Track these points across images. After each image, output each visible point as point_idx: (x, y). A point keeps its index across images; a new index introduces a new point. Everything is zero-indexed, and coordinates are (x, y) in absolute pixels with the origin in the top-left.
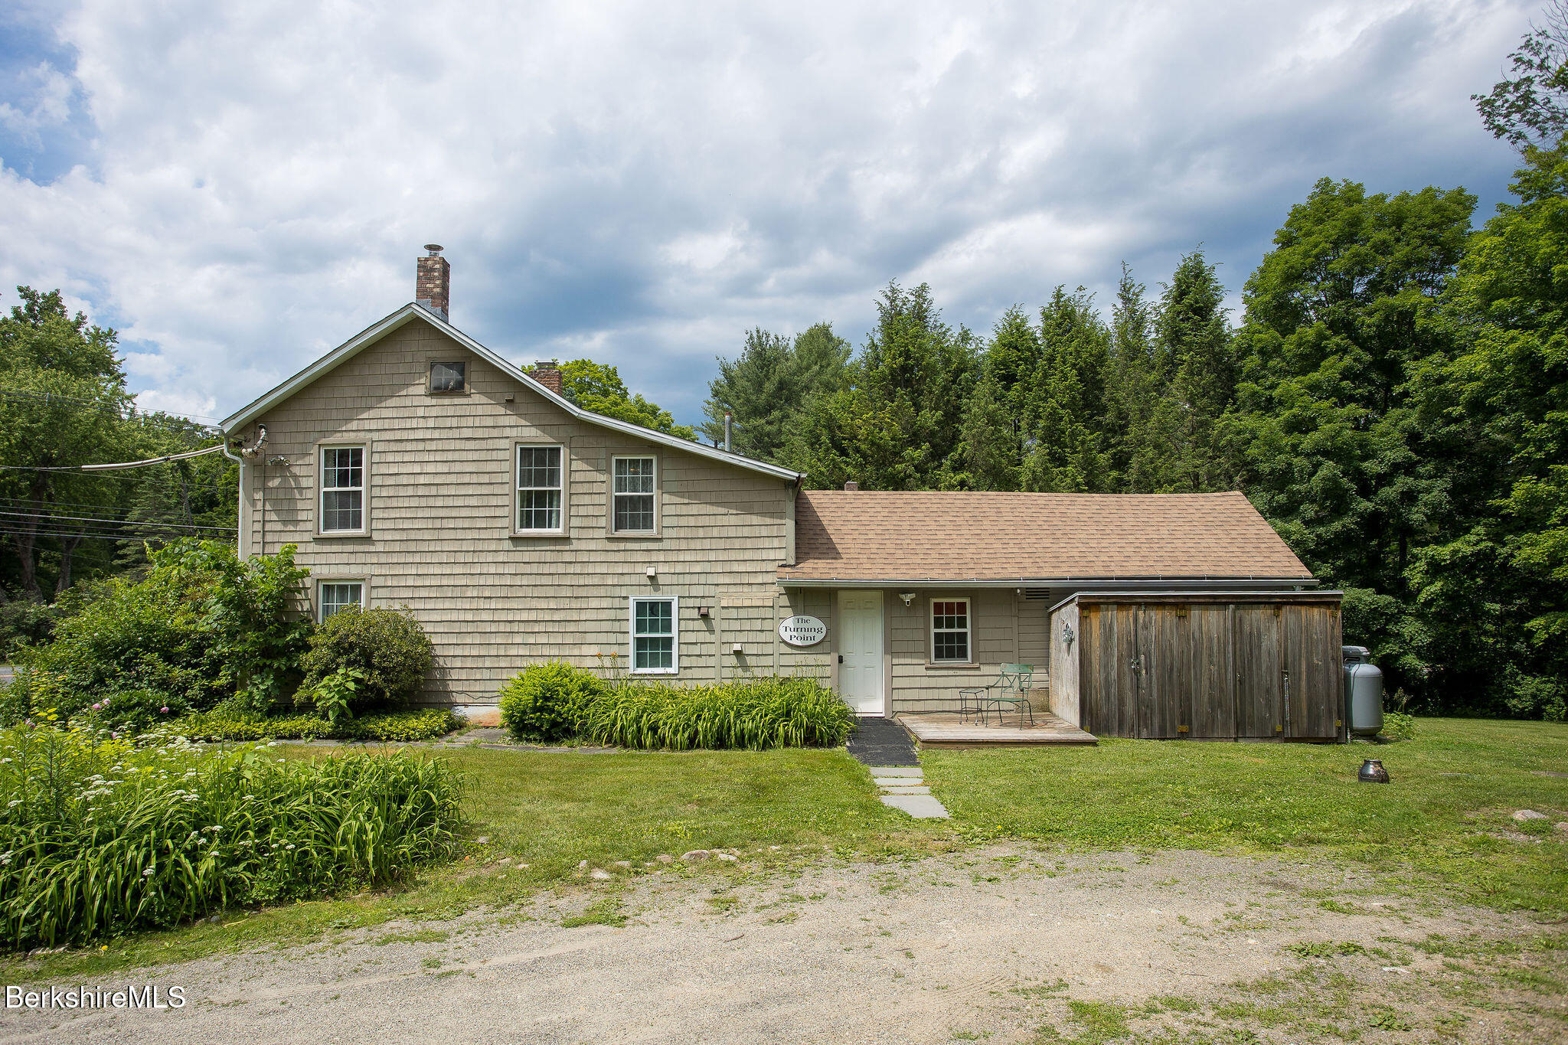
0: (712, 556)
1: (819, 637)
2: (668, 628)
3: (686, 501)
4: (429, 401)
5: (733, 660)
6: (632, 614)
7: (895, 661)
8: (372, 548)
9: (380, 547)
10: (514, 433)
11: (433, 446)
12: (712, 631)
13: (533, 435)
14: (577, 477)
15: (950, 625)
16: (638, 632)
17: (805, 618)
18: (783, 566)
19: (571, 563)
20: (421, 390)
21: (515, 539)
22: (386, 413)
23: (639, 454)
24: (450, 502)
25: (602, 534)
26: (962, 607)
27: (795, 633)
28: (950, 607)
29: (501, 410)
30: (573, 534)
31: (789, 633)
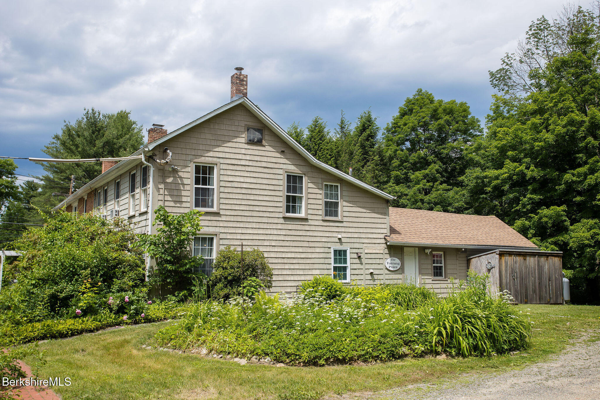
0: (361, 230)
1: (399, 267)
2: (345, 262)
3: (352, 205)
4: (247, 146)
5: (369, 277)
6: (332, 255)
7: (423, 277)
8: (220, 219)
9: (223, 218)
10: (284, 167)
11: (249, 169)
12: (362, 264)
13: (293, 169)
14: (310, 191)
15: (438, 263)
16: (334, 264)
17: (394, 258)
18: (386, 236)
19: (308, 231)
20: (243, 140)
21: (285, 218)
22: (227, 150)
23: (334, 182)
24: (257, 198)
25: (320, 218)
26: (441, 256)
27: (390, 265)
28: (437, 256)
29: (279, 155)
30: (309, 217)
31: (389, 265)
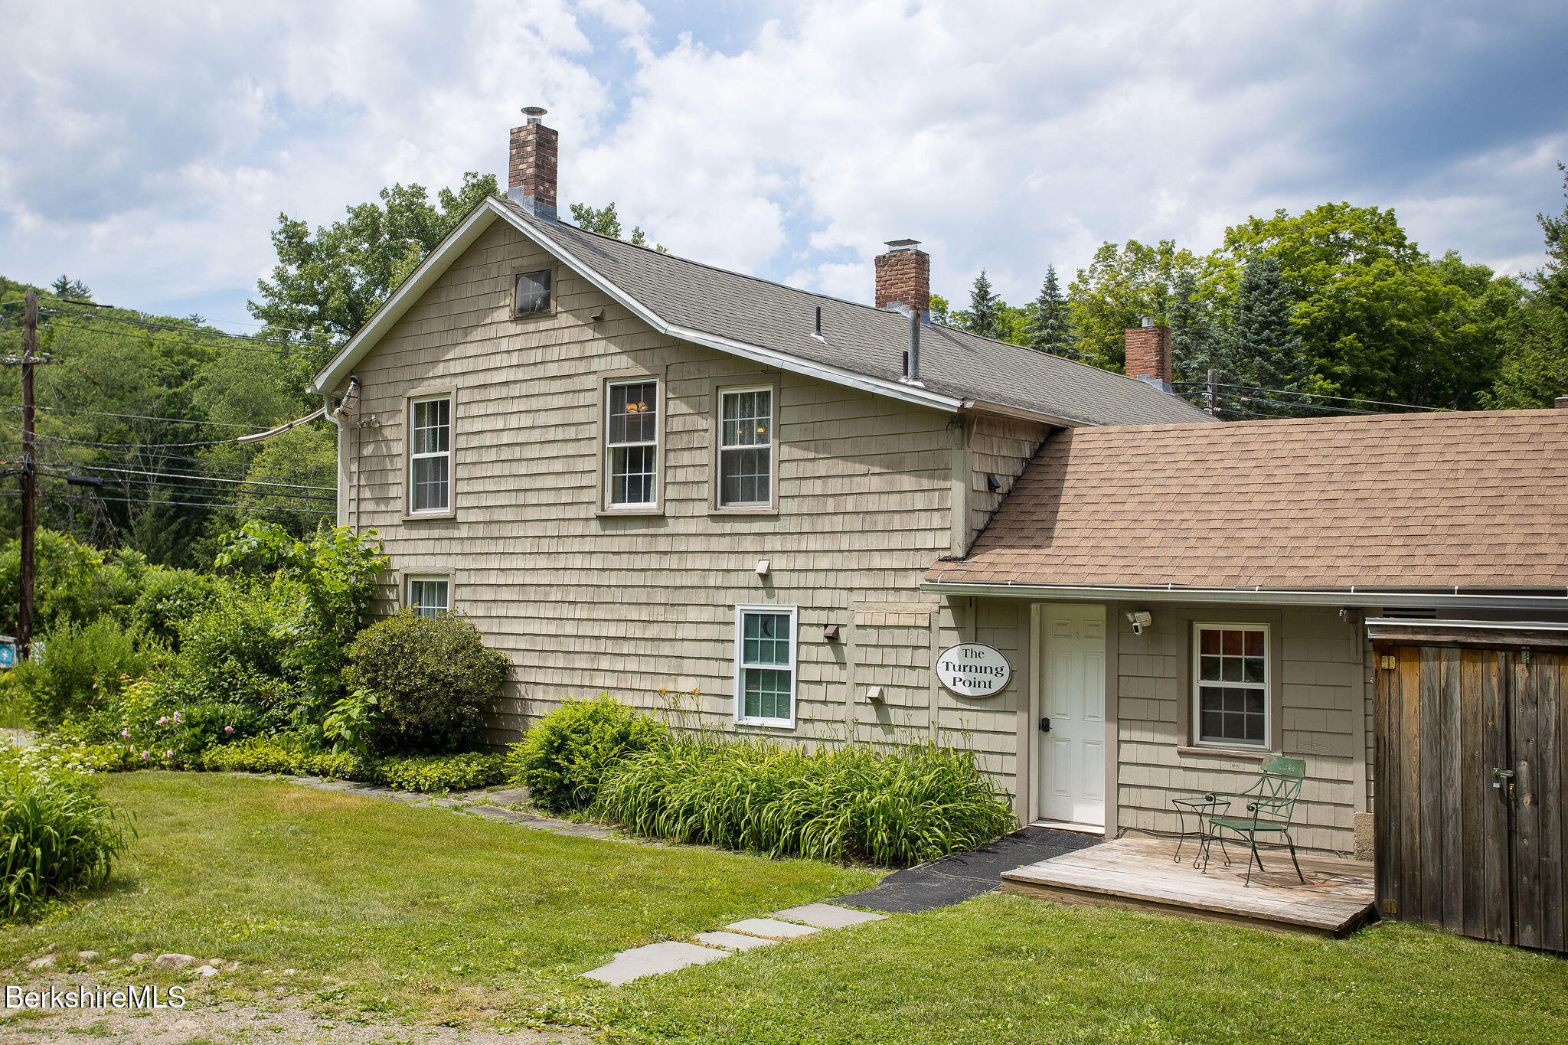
0: (845, 543)
1: (998, 683)
2: (784, 657)
3: (811, 455)
4: (516, 328)
5: (869, 714)
6: (738, 633)
7: (1125, 735)
8: (456, 534)
9: (464, 532)
10: (603, 365)
11: (516, 390)
12: (841, 664)
13: (624, 366)
14: (676, 425)
15: (1232, 673)
16: (746, 660)
17: (977, 648)
18: (946, 560)
19: (665, 553)
20: (505, 314)
21: (604, 519)
22: (472, 350)
23: (753, 384)
24: (534, 468)
25: (704, 509)
26: (1255, 640)
27: (960, 675)
28: (1232, 637)
29: (589, 333)
30: (670, 509)
31: (952, 674)
